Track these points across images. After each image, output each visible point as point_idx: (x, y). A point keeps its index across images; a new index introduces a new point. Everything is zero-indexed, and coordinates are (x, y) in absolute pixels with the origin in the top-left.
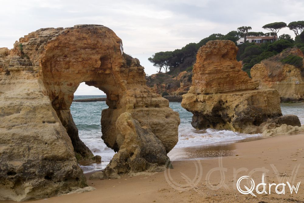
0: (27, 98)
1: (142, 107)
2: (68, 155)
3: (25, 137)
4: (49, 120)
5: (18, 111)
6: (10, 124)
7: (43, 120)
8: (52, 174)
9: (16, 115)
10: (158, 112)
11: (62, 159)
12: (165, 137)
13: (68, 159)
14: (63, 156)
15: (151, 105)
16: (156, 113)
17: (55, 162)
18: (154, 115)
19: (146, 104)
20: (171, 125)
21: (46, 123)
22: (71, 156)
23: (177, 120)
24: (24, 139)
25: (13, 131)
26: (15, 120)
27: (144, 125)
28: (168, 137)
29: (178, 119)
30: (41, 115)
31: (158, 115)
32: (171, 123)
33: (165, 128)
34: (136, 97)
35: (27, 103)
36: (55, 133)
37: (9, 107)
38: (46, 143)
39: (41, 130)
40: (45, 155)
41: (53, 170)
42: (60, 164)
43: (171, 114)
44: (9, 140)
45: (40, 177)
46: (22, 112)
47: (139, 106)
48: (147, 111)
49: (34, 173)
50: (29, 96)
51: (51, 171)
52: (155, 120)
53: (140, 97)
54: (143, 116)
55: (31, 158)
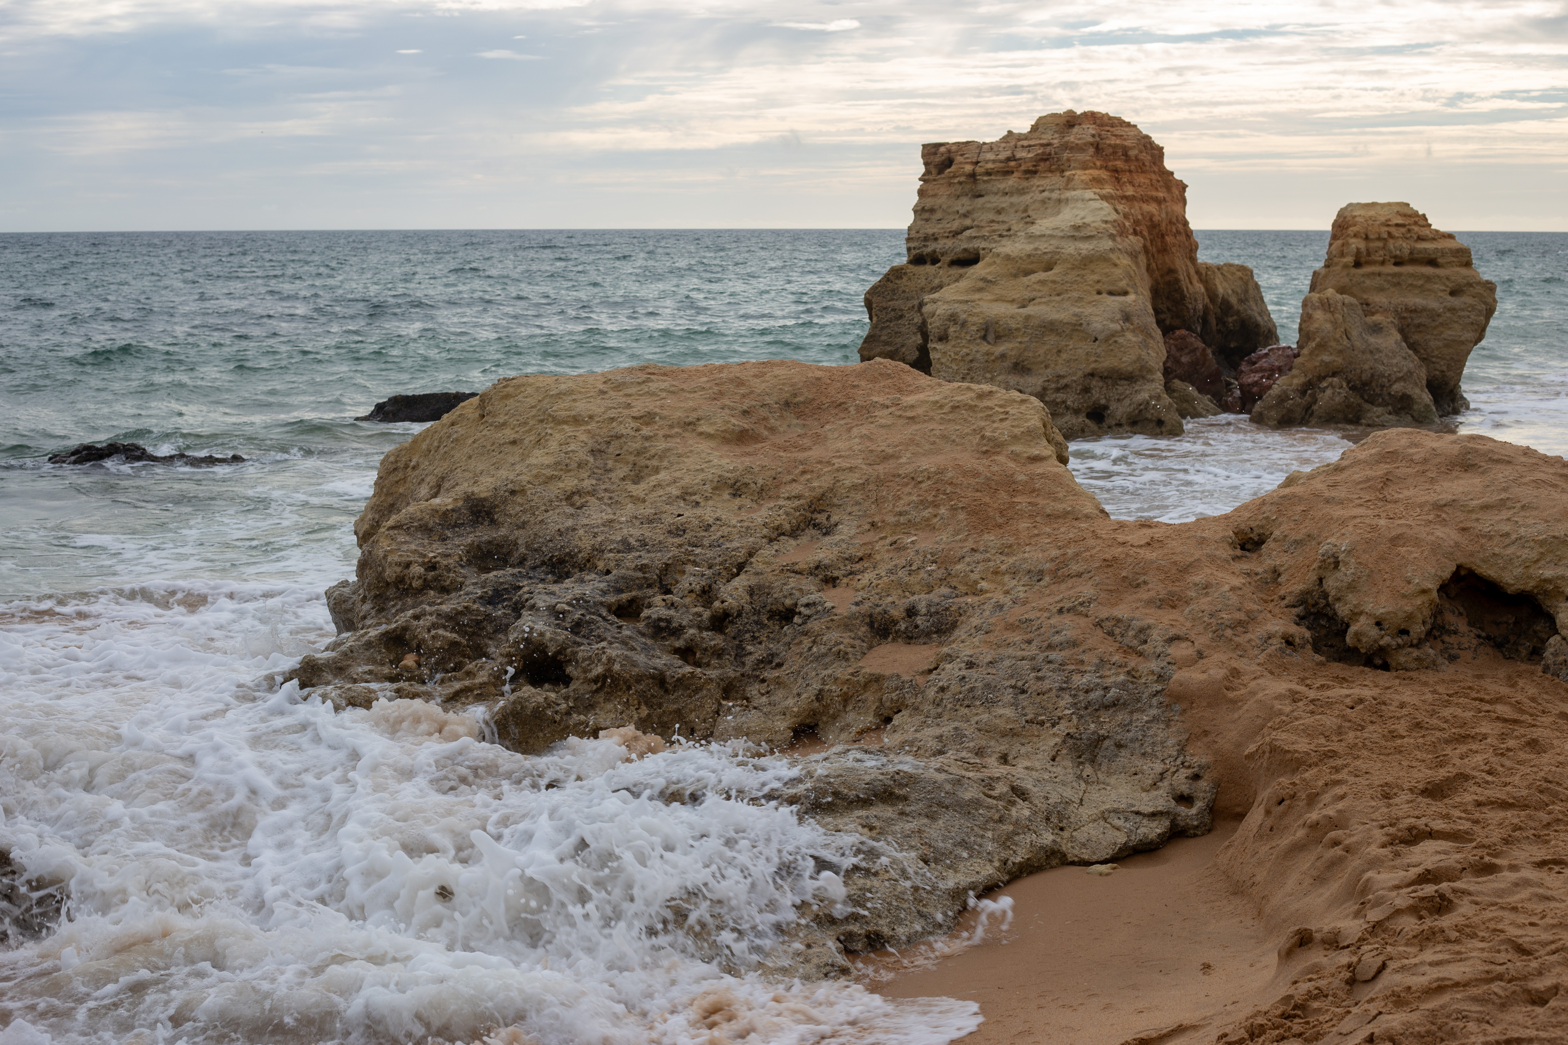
0: (1073, 237)
1: (1383, 263)
2: (1142, 368)
3: (1052, 323)
4: (1111, 288)
5: (1049, 268)
6: (1027, 295)
7: (1098, 287)
8: (1106, 408)
9: (1042, 275)
10: (1428, 279)
11: (1130, 378)
12: (1440, 344)
13: (1143, 377)
14: (1130, 369)
15: (1413, 260)
16: (1420, 282)
17: (1115, 384)
18: (1416, 287)
19: (1396, 257)
20: (1461, 313)
21: (1105, 295)
22: (1150, 371)
23: (1486, 303)
24: (1050, 327)
25: (1030, 310)
26: (1037, 287)
27: (1377, 312)
28: (1447, 346)
29: (1490, 300)
30: (1096, 277)
31: (1428, 286)
32: (1463, 310)
33: (1441, 320)
34: (1367, 238)
35: (1070, 248)
36: (1118, 316)
37: (1029, 256)
38: (1096, 339)
39: (1088, 310)
40: (1093, 366)
41: (1108, 400)
42: (1123, 388)
43: (1470, 285)
44: (1017, 329)
45: (1077, 412)
46: (1056, 270)
47: (1369, 263)
48: (1394, 275)
49: (1064, 402)
50: (1078, 233)
51: (1103, 402)
52: (1415, 300)
53: (1379, 239)
54: (1381, 289)
55: (1062, 370)
